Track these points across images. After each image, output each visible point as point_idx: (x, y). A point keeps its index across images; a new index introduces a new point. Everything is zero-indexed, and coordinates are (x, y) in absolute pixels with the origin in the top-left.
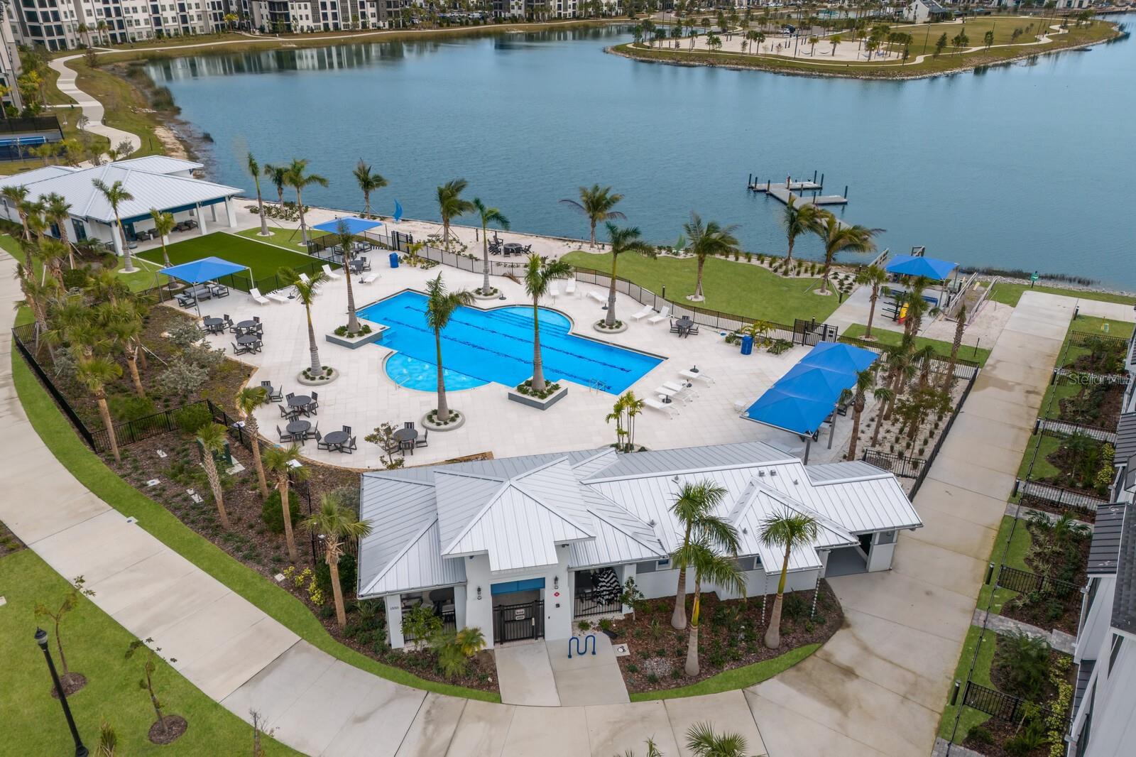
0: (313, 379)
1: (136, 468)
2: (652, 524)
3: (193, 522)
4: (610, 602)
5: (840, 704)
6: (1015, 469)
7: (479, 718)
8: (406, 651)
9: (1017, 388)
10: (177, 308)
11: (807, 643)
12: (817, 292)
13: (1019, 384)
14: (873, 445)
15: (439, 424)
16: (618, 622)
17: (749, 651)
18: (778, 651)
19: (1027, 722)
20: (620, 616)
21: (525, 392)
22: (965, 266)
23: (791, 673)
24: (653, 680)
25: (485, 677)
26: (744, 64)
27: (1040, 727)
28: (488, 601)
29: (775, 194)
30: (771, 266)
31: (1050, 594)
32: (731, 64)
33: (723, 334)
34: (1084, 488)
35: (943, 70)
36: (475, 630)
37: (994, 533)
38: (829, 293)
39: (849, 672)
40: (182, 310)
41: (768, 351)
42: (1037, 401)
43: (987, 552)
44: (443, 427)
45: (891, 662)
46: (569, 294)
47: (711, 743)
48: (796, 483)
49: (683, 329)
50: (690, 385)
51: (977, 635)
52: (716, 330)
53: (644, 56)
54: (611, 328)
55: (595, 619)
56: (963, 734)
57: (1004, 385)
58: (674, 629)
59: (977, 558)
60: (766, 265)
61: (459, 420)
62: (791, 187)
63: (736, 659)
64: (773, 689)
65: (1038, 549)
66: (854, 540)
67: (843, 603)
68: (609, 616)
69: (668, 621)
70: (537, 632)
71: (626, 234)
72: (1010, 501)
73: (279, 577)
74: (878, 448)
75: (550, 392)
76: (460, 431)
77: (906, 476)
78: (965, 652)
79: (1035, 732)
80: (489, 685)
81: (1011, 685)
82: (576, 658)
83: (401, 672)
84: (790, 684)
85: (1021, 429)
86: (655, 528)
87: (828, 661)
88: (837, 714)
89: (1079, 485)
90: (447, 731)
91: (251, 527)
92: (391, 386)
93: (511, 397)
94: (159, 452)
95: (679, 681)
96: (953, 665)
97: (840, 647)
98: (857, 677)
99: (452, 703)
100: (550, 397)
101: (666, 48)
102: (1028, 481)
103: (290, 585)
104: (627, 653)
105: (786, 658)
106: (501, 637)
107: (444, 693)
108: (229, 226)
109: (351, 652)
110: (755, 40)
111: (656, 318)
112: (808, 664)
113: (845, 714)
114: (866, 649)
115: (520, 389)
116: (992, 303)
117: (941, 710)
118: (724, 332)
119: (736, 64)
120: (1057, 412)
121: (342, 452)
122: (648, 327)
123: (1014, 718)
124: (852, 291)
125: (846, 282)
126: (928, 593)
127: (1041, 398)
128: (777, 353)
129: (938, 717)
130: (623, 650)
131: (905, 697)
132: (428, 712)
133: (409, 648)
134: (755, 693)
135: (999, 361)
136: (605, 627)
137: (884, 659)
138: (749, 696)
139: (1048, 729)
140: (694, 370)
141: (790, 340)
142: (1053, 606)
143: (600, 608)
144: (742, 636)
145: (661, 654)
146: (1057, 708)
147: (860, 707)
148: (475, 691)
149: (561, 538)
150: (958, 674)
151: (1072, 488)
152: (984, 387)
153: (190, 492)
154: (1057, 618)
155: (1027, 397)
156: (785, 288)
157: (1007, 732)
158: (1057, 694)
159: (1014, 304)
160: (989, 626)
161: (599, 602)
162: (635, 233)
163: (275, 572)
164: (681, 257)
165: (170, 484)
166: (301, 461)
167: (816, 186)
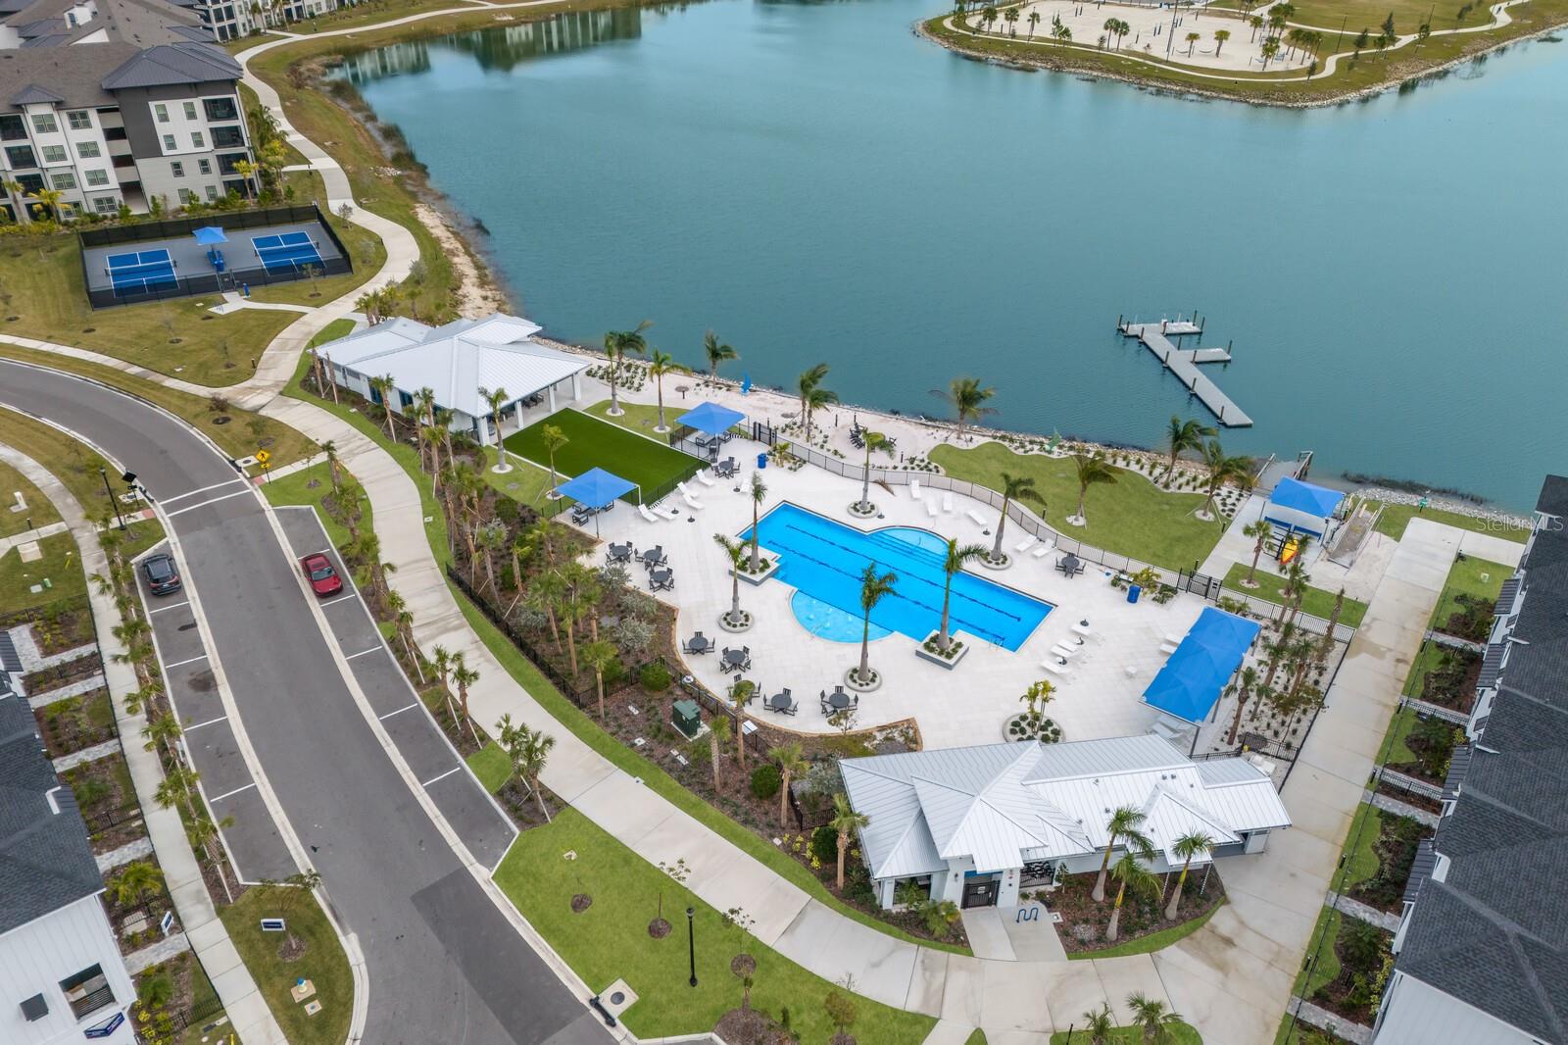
0: (735, 626)
1: (620, 726)
2: (1080, 822)
3: (689, 785)
4: (1042, 876)
5: (1222, 967)
6: (1374, 753)
7: (960, 968)
8: (894, 911)
9: (1388, 655)
10: (570, 524)
11: (1197, 917)
12: (1199, 514)
13: (1390, 650)
14: (1252, 720)
15: (861, 685)
16: (1050, 893)
17: (1153, 921)
18: (1176, 923)
19: (1356, 989)
20: (1051, 889)
21: (932, 650)
22: (1354, 472)
23: (1185, 941)
24: (1082, 943)
25: (958, 936)
26: (1101, 69)
27: (1366, 992)
28: (962, 881)
29: (1150, 344)
30: (1151, 474)
31: (1388, 880)
32: (1083, 67)
33: (1108, 574)
34: (1432, 776)
35: (1358, 89)
36: (952, 903)
37: (1351, 820)
38: (1211, 517)
39: (1229, 942)
40: (576, 527)
41: (1154, 599)
42: (1404, 671)
43: (1342, 839)
44: (865, 688)
45: (1261, 935)
46: (947, 512)
47: (1143, 1004)
48: (1192, 786)
49: (1069, 567)
50: (1082, 643)
51: (1328, 913)
52: (1102, 568)
53: (969, 48)
54: (997, 564)
55: (1032, 891)
56: (1310, 993)
57: (1377, 652)
58: (1095, 902)
59: (1335, 844)
60: (1145, 472)
61: (877, 680)
62: (1168, 331)
63: (1144, 928)
64: (1172, 953)
65: (1384, 838)
66: (1237, 839)
67: (1224, 883)
68: (1042, 888)
69: (1089, 894)
70: (991, 901)
71: (1020, 482)
72: (1366, 788)
73: (777, 841)
74: (1256, 723)
75: (955, 651)
76: (881, 692)
77: (1279, 758)
78: (1318, 927)
79: (1362, 995)
80: (962, 942)
81: (1349, 957)
82: (1023, 923)
83: (895, 929)
84: (1186, 951)
85: (1386, 706)
86: (1083, 825)
87: (1213, 932)
88: (1220, 975)
89: (1428, 772)
90: (940, 977)
91: (738, 792)
92: (805, 636)
93: (918, 654)
94: (631, 708)
95: (1100, 946)
96: (1308, 939)
97: (1221, 920)
98: (1235, 945)
99: (939, 955)
100: (956, 657)
101: (996, 34)
102: (1386, 766)
103: (787, 848)
104: (1061, 920)
105: (1182, 928)
106: (965, 905)
107: (932, 947)
108: (573, 398)
109: (853, 911)
110: (1116, 31)
111: (1040, 551)
112: (1198, 934)
113: (1226, 975)
114: (1242, 923)
115: (927, 646)
116: (1377, 534)
117: (1296, 974)
118: (1109, 571)
119: (1090, 68)
120: (1420, 687)
121: (785, 713)
122: (1033, 561)
123: (1349, 983)
124: (1234, 514)
125: (1229, 501)
126: (1293, 875)
127: (1409, 668)
128: (1162, 603)
129: (1294, 980)
130: (1057, 917)
131: (1270, 963)
132: (923, 962)
133: (896, 909)
134: (1159, 957)
135: (1374, 619)
136: (1040, 896)
137: (1256, 932)
138: (1156, 959)
139: (1371, 993)
140: (1084, 623)
141: (1174, 585)
142: (1390, 890)
143: (1035, 881)
144: (1147, 909)
145: (1086, 921)
146: (1380, 977)
147: (1237, 970)
148: (953, 947)
149: (1024, 846)
150: (1310, 946)
151: (1421, 776)
152: (1357, 653)
153: (675, 752)
154: (1391, 902)
155: (1396, 666)
156: (1166, 507)
157: (1342, 994)
158: (1382, 966)
159: (1398, 537)
160: (1338, 907)
161: (1033, 876)
162: (1030, 482)
163: (772, 836)
164: (1054, 456)
165: (654, 744)
166: (754, 722)
167: (1196, 329)
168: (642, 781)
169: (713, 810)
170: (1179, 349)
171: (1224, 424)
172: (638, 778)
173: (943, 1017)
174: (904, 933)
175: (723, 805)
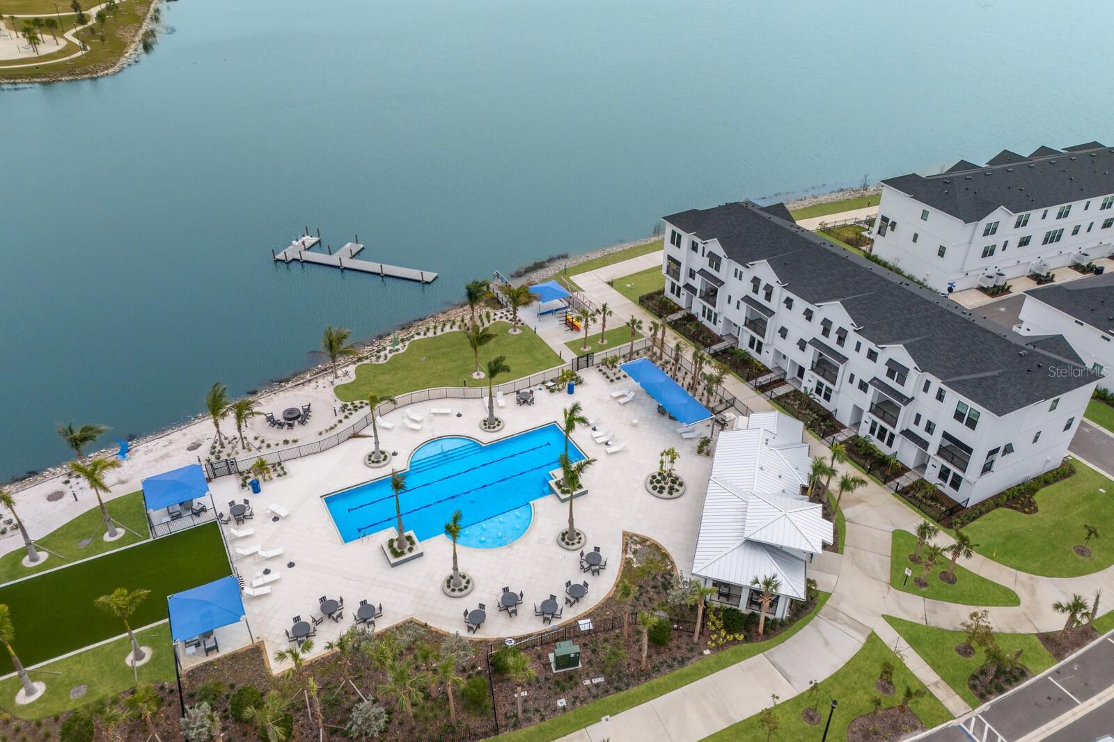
0: (466, 587)
1: (537, 710)
2: (784, 490)
3: (628, 685)
7: (837, 602)
12: (512, 332)
15: (578, 542)
33: (541, 389)
38: (518, 330)
41: (577, 384)
49: (527, 398)
50: (595, 428)
52: (533, 388)
61: (578, 531)
73: (707, 652)
93: (564, 501)
94: (519, 695)
103: (716, 649)
107: (819, 609)
118: (538, 387)
122: (505, 410)
128: (582, 383)
153: (588, 682)
159: (581, 289)
163: (701, 653)
164: (401, 351)
165: (572, 693)
166: (585, 617)
167: (315, 239)
168: (608, 717)
169: (658, 680)
170: (330, 254)
171: (428, 283)
172: (603, 719)
173: (872, 628)
174: (806, 618)
175: (658, 671)
